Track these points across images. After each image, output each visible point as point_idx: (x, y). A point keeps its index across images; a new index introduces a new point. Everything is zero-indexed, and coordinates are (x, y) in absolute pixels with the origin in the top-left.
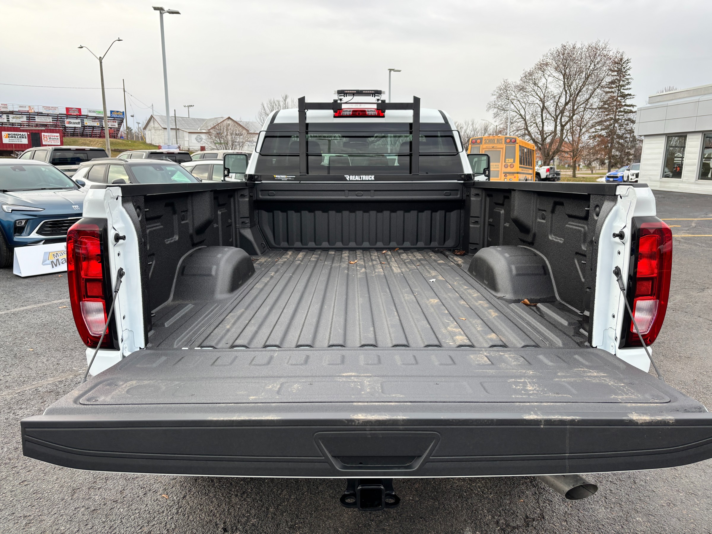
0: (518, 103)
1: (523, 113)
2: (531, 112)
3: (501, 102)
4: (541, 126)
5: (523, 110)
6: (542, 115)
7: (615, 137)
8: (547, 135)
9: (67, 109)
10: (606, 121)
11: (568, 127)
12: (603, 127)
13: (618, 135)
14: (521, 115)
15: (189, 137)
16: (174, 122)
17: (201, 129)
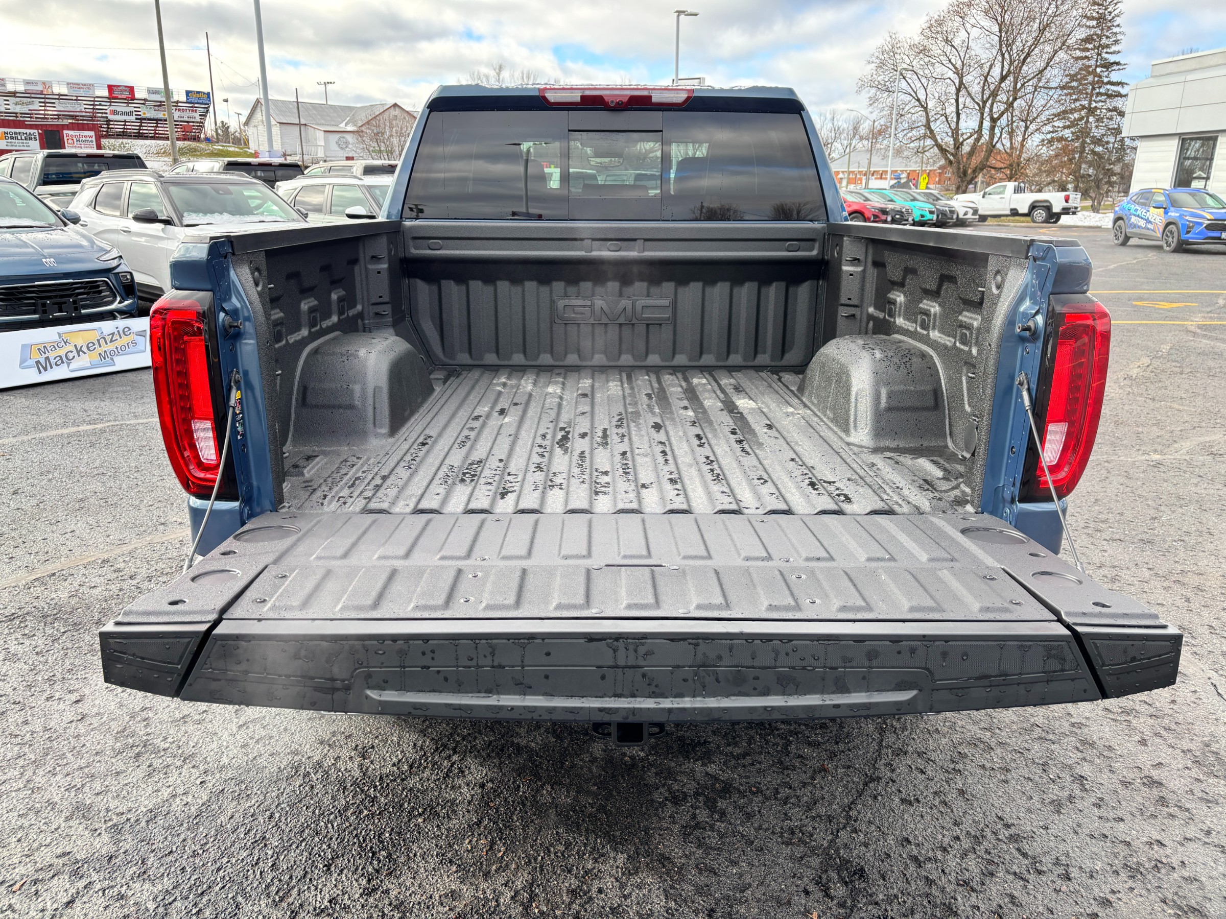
0: (915, 77)
1: (922, 97)
2: (937, 95)
3: (882, 77)
4: (955, 120)
5: (923, 91)
6: (957, 101)
7: (1088, 141)
8: (965, 137)
9: (111, 88)
10: (1072, 111)
12: (1068, 123)
13: (1093, 137)
14: (918, 100)
15: (326, 140)
16: (296, 111)
17: (346, 125)
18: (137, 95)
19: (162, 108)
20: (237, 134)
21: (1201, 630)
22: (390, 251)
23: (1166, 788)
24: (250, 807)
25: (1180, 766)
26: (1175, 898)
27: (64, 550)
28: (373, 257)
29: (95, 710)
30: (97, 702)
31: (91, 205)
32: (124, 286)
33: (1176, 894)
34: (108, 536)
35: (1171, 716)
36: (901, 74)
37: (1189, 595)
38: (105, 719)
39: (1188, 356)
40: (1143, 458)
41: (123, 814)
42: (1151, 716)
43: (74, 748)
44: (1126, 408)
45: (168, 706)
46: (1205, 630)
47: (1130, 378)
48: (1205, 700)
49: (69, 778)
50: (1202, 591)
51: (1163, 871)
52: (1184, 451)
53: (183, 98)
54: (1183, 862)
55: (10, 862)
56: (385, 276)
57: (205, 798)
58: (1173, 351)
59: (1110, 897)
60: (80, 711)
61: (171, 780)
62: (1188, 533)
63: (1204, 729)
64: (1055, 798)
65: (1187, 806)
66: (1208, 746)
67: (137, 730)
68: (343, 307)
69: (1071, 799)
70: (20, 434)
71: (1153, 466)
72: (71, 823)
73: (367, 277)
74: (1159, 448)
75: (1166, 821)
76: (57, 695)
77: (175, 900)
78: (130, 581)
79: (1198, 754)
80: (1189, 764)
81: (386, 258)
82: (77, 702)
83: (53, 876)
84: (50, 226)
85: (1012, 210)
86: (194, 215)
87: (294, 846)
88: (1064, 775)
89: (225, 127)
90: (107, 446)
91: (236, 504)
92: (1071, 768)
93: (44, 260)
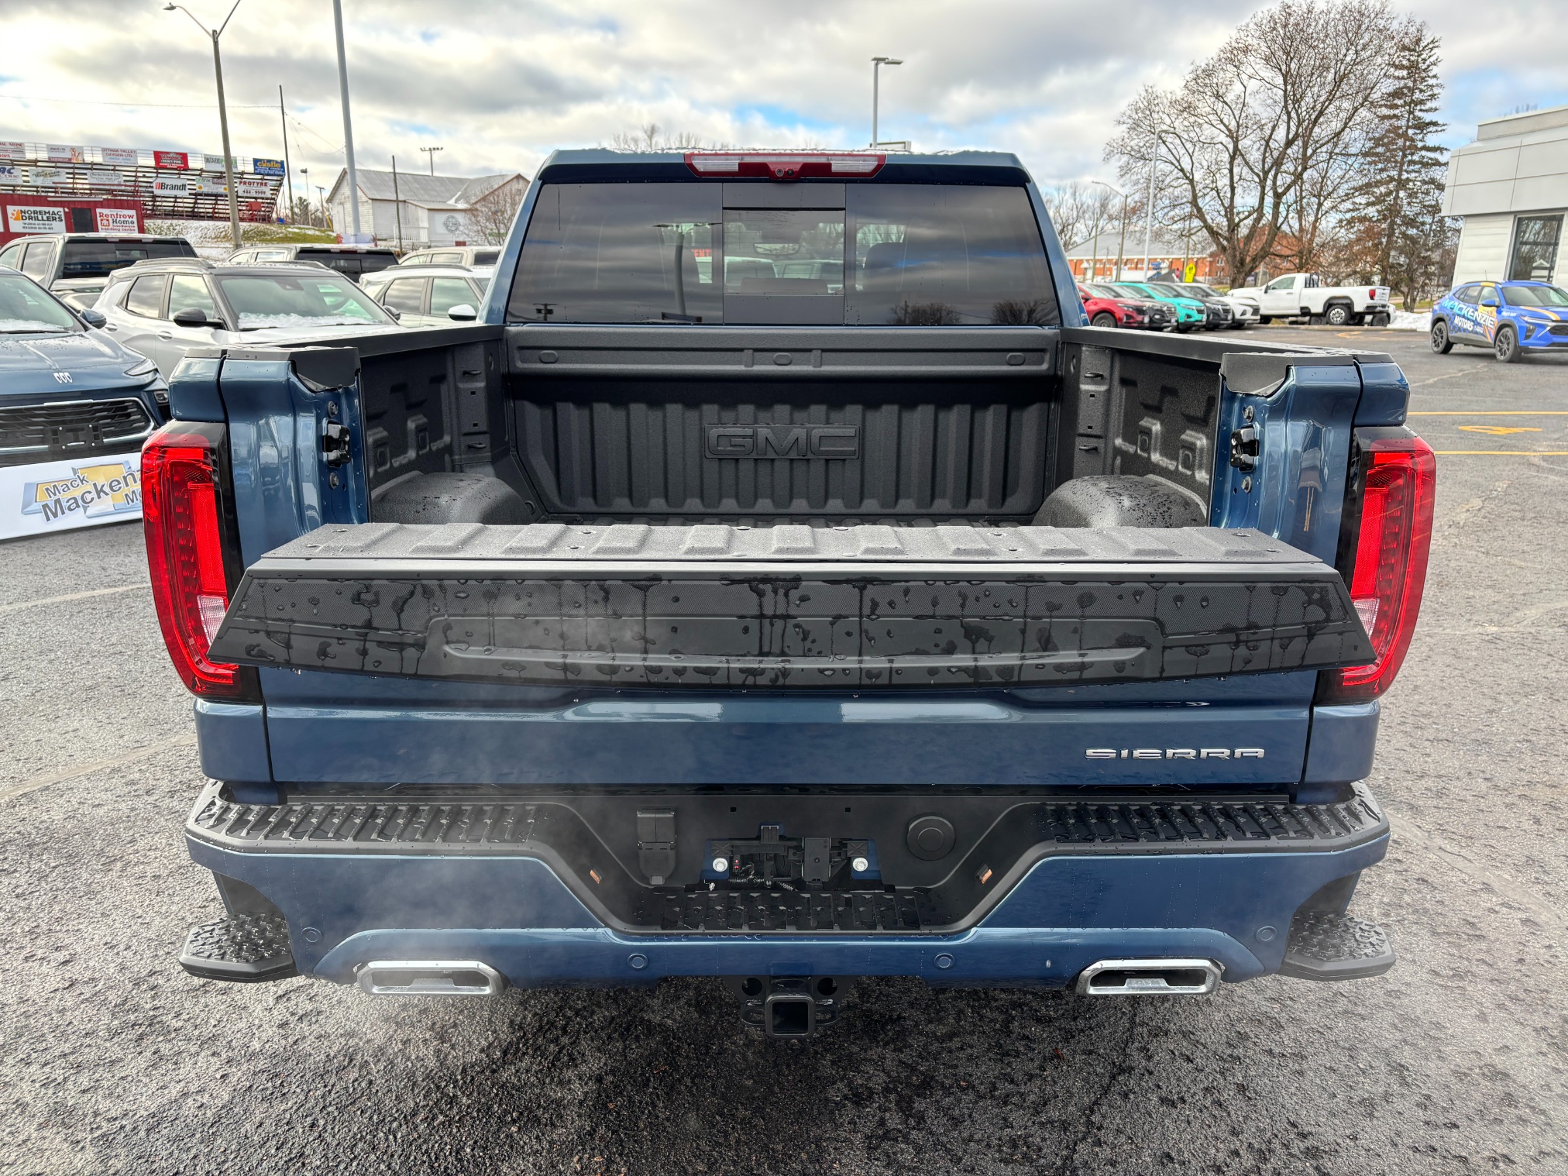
0: (1177, 141)
1: (1187, 166)
2: (1205, 164)
3: (1136, 141)
4: (1229, 195)
5: (1187, 159)
6: (1231, 171)
7: (1398, 221)
8: (1242, 216)
9: (158, 155)
10: (1378, 184)
11: (1290, 197)
12: (1372, 199)
13: (1405, 216)
14: (1182, 170)
15: (430, 220)
16: (392, 184)
17: (456, 201)
18: (191, 164)
19: (223, 181)
20: (319, 214)
21: (1555, 862)
22: (488, 365)
23: (1514, 1081)
24: (285, 1111)
25: (1533, 1050)
27: (62, 756)
28: (465, 373)
29: (87, 975)
30: (91, 963)
31: (121, 303)
32: (160, 408)
34: (122, 737)
35: (1518, 980)
36: (1160, 138)
37: (1539, 814)
38: (100, 987)
39: (1531, 496)
40: (1476, 630)
41: (115, 1119)
42: (1492, 981)
43: (57, 1027)
44: (1453, 564)
47: (1455, 524)
49: (47, 1069)
50: (1555, 809)
52: (1529, 621)
53: (250, 168)
56: (481, 398)
57: (226, 1098)
58: (1511, 490)
60: (68, 975)
61: (182, 1073)
62: (1536, 731)
64: (1366, 1095)
65: (1543, 1106)
67: (142, 1002)
68: (423, 439)
69: (1387, 1097)
70: (16, 600)
71: (1488, 641)
72: (45, 1133)
73: (457, 398)
75: (1514, 1128)
76: (40, 954)
78: (146, 798)
79: (1555, 1033)
80: (1544, 1048)
81: (483, 375)
82: (65, 963)
84: (66, 330)
85: (1302, 308)
86: (253, 317)
87: (342, 1167)
88: (1378, 1064)
89: (303, 204)
90: (129, 616)
91: (259, 709)
92: (1387, 1054)
93: (56, 375)
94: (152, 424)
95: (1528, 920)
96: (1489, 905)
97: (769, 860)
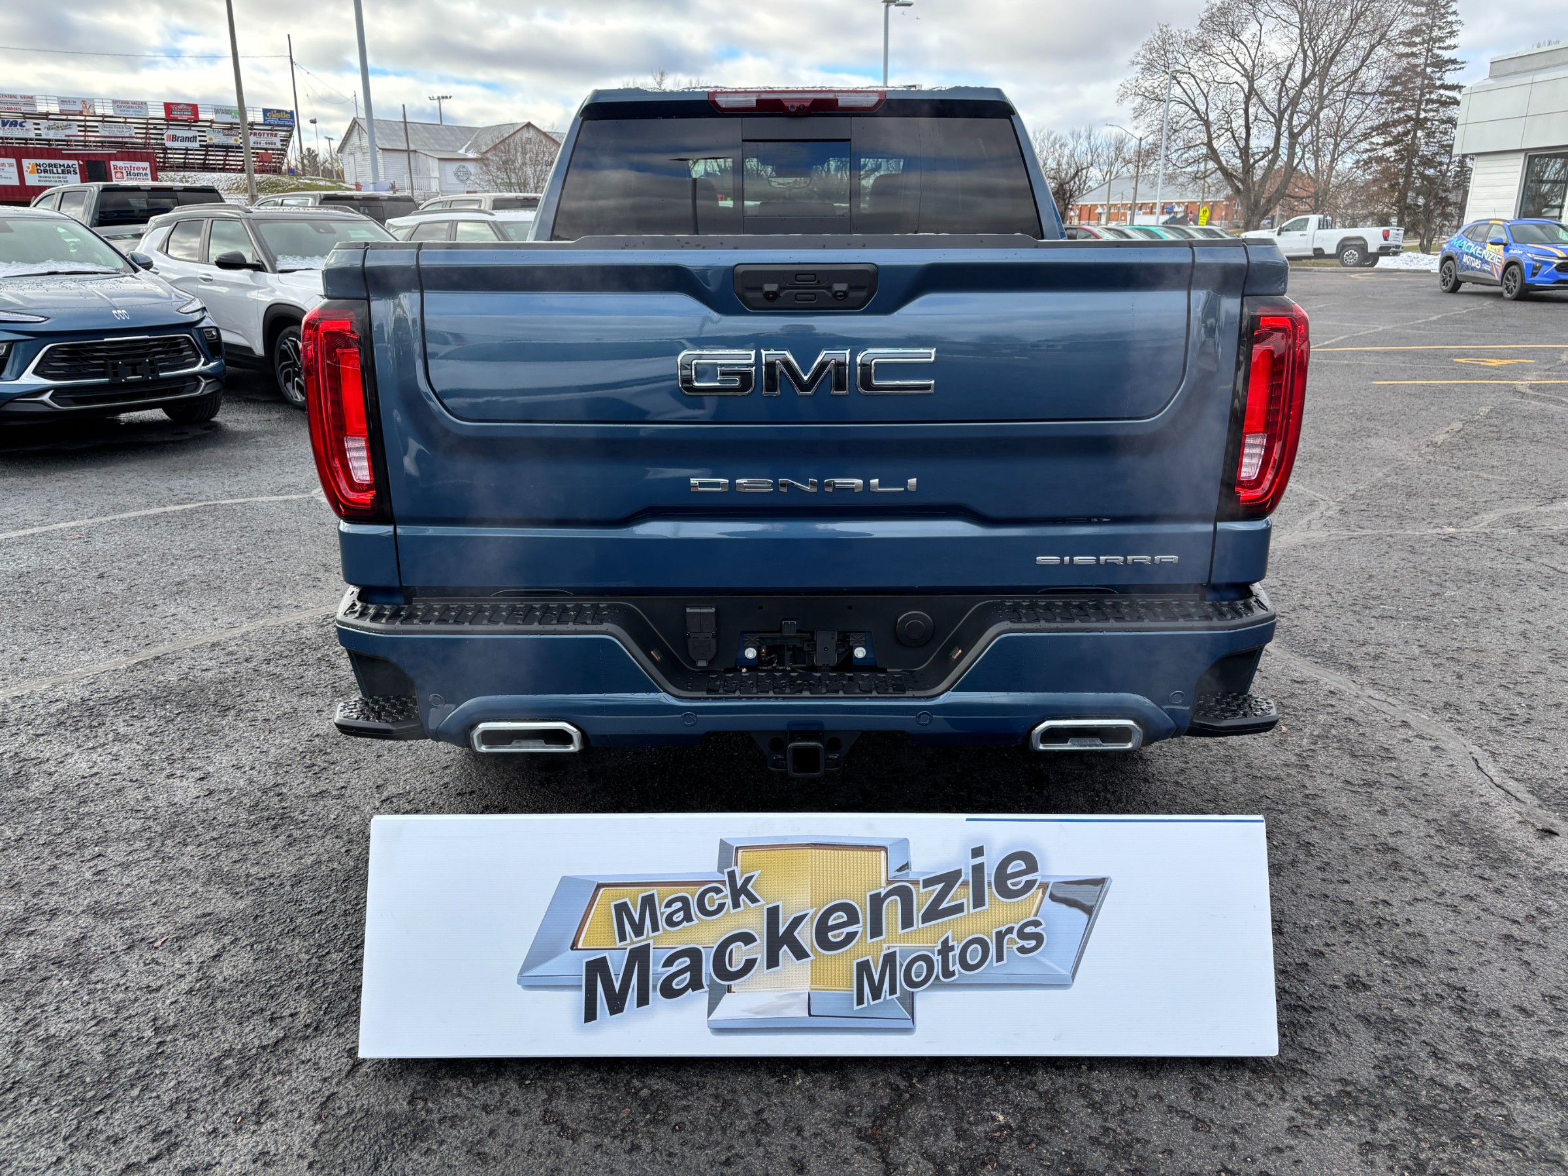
0: (1192, 81)
1: (1202, 108)
2: (1220, 105)
3: (1151, 81)
4: (1244, 136)
5: (1202, 99)
6: (1246, 111)
7: (1416, 161)
8: (1257, 157)
9: (168, 107)
10: (1395, 123)
11: (1307, 136)
12: (1389, 139)
13: (1423, 156)
14: (1197, 111)
15: (441, 170)
16: (403, 133)
17: (467, 151)
18: (202, 116)
19: (233, 132)
20: (327, 165)
21: (1469, 706)
23: (1402, 854)
25: (1422, 834)
26: (1395, 950)
27: (166, 635)
29: (222, 787)
30: (224, 779)
31: (162, 248)
32: (209, 345)
33: (1397, 947)
35: (1419, 788)
36: (1175, 78)
37: (1462, 672)
38: (234, 794)
39: (1511, 420)
40: (1435, 531)
41: (265, 879)
42: (1396, 788)
44: (1424, 477)
45: (303, 782)
46: (1475, 707)
47: (1435, 445)
48: (1461, 774)
49: (202, 848)
50: (1478, 668)
51: (1385, 927)
52: (1485, 523)
53: (260, 118)
54: (1408, 920)
55: (147, 922)
58: (1494, 414)
59: (1323, 949)
60: (205, 787)
61: (313, 849)
62: (1473, 610)
63: (1457, 802)
64: (1276, 862)
65: (1423, 870)
66: (1456, 816)
67: (271, 804)
69: (1293, 863)
70: (96, 515)
71: (1444, 540)
72: (209, 888)
74: (1455, 521)
75: (1396, 884)
76: (179, 773)
77: (328, 953)
78: (246, 664)
79: (1444, 823)
80: (1432, 832)
82: (202, 779)
83: (196, 934)
84: (117, 271)
85: (1315, 250)
86: (290, 259)
88: (1289, 842)
89: (312, 155)
90: (202, 527)
91: (390, 528)
92: (1298, 835)
93: (114, 312)
94: (203, 360)
95: (1437, 747)
96: (1404, 737)
97: (789, 649)
